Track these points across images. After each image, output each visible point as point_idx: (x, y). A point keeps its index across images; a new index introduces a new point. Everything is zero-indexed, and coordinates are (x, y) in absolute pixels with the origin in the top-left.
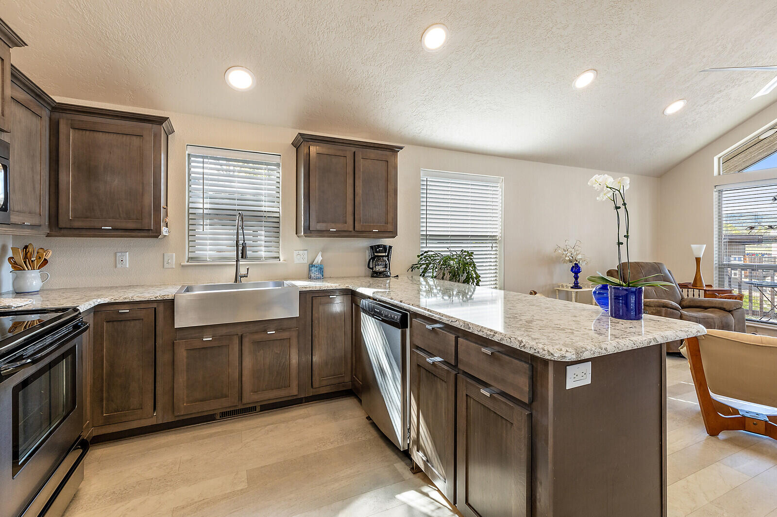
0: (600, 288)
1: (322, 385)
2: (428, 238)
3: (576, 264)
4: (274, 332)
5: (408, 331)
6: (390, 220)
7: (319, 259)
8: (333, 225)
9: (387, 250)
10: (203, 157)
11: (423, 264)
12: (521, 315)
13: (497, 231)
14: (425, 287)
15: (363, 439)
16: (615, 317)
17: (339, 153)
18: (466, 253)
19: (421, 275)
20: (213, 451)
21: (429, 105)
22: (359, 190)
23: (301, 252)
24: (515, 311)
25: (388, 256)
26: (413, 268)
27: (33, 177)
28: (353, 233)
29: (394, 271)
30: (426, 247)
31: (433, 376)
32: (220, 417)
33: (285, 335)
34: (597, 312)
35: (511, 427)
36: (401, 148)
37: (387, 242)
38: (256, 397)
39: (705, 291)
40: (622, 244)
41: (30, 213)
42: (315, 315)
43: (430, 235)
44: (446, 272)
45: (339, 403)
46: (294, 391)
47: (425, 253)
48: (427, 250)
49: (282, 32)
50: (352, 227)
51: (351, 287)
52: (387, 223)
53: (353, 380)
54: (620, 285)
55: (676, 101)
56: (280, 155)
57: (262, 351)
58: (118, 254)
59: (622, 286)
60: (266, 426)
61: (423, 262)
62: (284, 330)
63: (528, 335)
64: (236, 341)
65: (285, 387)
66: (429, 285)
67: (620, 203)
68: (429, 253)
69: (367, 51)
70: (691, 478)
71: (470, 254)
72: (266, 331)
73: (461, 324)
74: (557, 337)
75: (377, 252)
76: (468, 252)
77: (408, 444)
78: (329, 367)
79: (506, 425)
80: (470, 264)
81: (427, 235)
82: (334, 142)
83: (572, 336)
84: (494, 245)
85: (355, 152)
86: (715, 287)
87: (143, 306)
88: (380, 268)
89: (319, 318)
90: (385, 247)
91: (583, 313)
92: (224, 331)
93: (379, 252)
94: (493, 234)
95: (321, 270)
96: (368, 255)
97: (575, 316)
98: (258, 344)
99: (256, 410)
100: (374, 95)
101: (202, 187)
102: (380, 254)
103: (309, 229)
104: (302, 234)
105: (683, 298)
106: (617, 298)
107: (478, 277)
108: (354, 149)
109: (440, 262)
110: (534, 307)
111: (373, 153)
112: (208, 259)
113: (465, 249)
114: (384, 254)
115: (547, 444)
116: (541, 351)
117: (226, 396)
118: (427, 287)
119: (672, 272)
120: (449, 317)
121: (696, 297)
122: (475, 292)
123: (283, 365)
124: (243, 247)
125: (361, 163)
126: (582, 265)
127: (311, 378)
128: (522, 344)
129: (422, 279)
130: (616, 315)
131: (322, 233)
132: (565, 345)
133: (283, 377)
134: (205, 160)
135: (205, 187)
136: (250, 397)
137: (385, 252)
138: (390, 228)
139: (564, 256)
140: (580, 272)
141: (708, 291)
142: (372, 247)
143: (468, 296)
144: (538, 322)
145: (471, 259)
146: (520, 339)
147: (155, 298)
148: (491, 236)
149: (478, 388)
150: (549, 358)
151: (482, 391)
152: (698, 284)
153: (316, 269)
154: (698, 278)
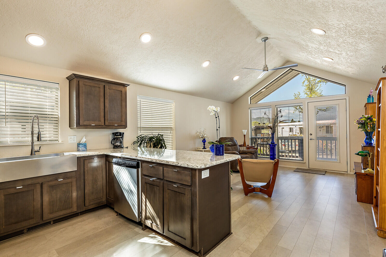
0: (212, 146)
1: (89, 205)
2: (141, 128)
3: (204, 139)
4: (62, 180)
5: (140, 169)
6: (123, 120)
7: (84, 140)
8: (93, 122)
9: (122, 134)
10: (5, 81)
11: (140, 141)
12: (186, 157)
13: (172, 125)
14: (141, 152)
15: (117, 223)
16: (216, 155)
17: (96, 85)
18: (160, 135)
19: (138, 146)
20: (29, 247)
21: (142, 66)
22: (107, 105)
23: (72, 137)
24: (184, 156)
25: (122, 138)
26: (134, 143)
28: (104, 127)
29: (125, 145)
30: (140, 133)
31: (153, 186)
32: (27, 231)
33: (69, 180)
34: (211, 155)
35: (185, 196)
36: (129, 85)
37: (121, 131)
38: (52, 216)
39: (247, 147)
40: (218, 130)
42: (86, 169)
43: (142, 127)
44: (152, 144)
45: (100, 212)
46: (75, 209)
47: (140, 136)
48: (141, 134)
49: (66, 22)
50: (104, 123)
51: (105, 153)
52: (122, 121)
53: (107, 200)
54: (217, 144)
55: (236, 76)
56: (58, 84)
57: (55, 191)
59: (218, 144)
60: (59, 230)
61: (140, 140)
62: (68, 178)
63: (189, 162)
64: (39, 187)
65: (69, 208)
66: (143, 151)
67: (217, 116)
68: (142, 136)
69: (113, 38)
70: (239, 209)
71: (162, 136)
72: (57, 179)
73: (165, 162)
74: (199, 162)
75: (116, 136)
76: (161, 135)
77: (141, 219)
78: (94, 194)
79: (183, 196)
80: (162, 140)
81: (141, 127)
82: (92, 79)
83: (203, 161)
84: (171, 131)
85: (104, 86)
86: (250, 146)
88: (118, 144)
89: (88, 170)
90: (120, 133)
91: (206, 155)
92: (30, 182)
93: (118, 136)
94: (171, 126)
95: (85, 145)
96: (111, 137)
97: (204, 156)
98: (52, 187)
99: (50, 224)
100: (115, 59)
101: (5, 99)
102: (118, 137)
103: (79, 124)
104: (75, 127)
105: (240, 150)
106: (216, 148)
107: (165, 146)
108: (104, 84)
109: (148, 139)
110: (190, 155)
111: (114, 87)
112: (9, 143)
113: (160, 133)
114: (120, 137)
115: (196, 198)
116: (194, 166)
117: (32, 218)
118: (142, 152)
119: (237, 141)
120: (160, 160)
121: (244, 150)
122: (164, 153)
123: (68, 197)
124: (38, 135)
125: (107, 90)
126: (206, 139)
127: (84, 202)
128: (188, 165)
129: (139, 148)
130: (217, 154)
131: (86, 127)
132: (201, 164)
133: (68, 203)
134: (6, 83)
135: (6, 99)
136: (47, 216)
137: (121, 136)
138: (123, 123)
139: (199, 135)
140: (205, 142)
141: (248, 147)
142: (113, 133)
143: (161, 155)
144: (192, 159)
145: (162, 138)
146: (187, 164)
148: (170, 127)
149: (172, 185)
150: (197, 168)
151: (174, 185)
152: (245, 145)
153: (82, 145)
154: (245, 143)
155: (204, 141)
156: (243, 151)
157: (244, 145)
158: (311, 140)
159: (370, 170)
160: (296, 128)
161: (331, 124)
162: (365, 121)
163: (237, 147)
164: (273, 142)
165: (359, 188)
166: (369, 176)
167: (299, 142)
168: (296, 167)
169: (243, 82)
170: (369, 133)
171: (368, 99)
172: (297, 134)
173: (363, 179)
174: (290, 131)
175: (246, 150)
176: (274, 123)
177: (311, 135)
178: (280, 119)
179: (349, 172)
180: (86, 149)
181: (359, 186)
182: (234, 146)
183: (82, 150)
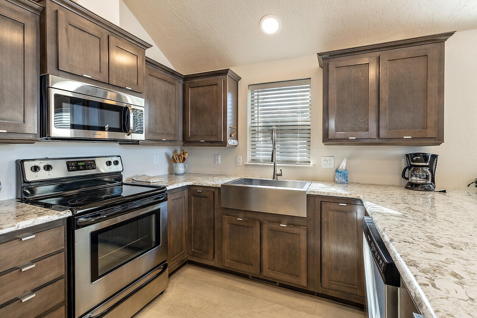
1: (330, 287)
4: (285, 226)
6: (431, 123)
7: (343, 165)
8: (353, 133)
9: (430, 159)
23: (328, 158)
25: (430, 166)
27: (170, 115)
28: (378, 141)
32: (252, 278)
33: (296, 230)
37: (428, 150)
38: (272, 275)
41: (168, 134)
50: (376, 133)
51: (362, 198)
52: (425, 127)
56: (310, 79)
57: (277, 239)
58: (216, 156)
62: (295, 225)
64: (258, 225)
72: (279, 223)
75: (413, 161)
78: (339, 273)
85: (379, 56)
87: (208, 189)
88: (418, 179)
90: (425, 157)
92: (251, 216)
93: (417, 161)
95: (345, 175)
96: (403, 164)
98: (274, 232)
99: (276, 284)
102: (419, 164)
103: (328, 138)
111: (404, 52)
112: (261, 161)
114: (424, 164)
117: (252, 265)
123: (294, 256)
125: (387, 66)
127: (320, 276)
131: (341, 142)
133: (294, 266)
134: (259, 93)
136: (267, 271)
137: (427, 162)
138: (431, 133)
142: (407, 156)
147: (213, 185)
153: (340, 174)
180: (347, 181)
183: (339, 182)
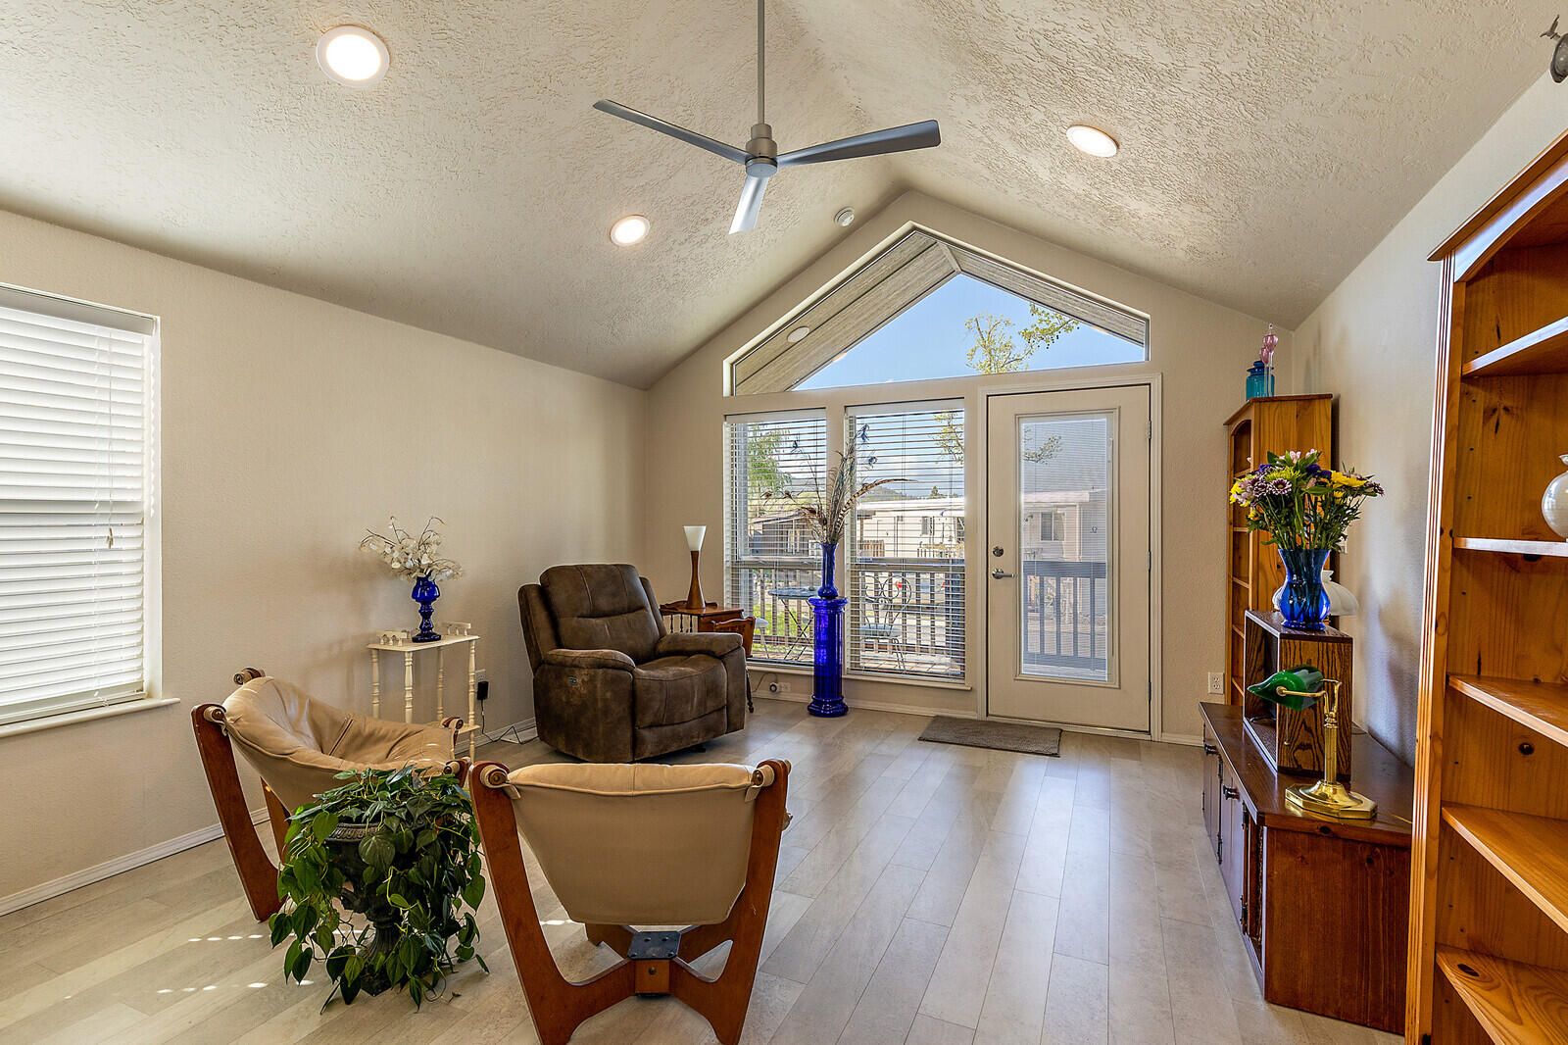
3: (423, 578)
13: (139, 489)
39: (701, 619)
55: (630, 218)
105: (663, 635)
119: (648, 584)
121: (685, 631)
126: (439, 580)
139: (387, 559)
140: (435, 597)
141: (705, 616)
152: (695, 603)
154: (694, 592)
155: (425, 592)
156: (675, 638)
157: (690, 604)
158: (998, 578)
159: (1335, 791)
160: (943, 520)
161: (1058, 507)
162: (1297, 483)
163: (646, 617)
164: (829, 588)
165: (1277, 913)
166: (1338, 838)
167: (947, 589)
168: (933, 712)
169: (680, 267)
170: (1308, 553)
171: (1249, 382)
172: (946, 541)
173: (1303, 857)
174: (924, 532)
175: (695, 633)
176: (836, 491)
177: (999, 552)
178: (866, 474)
179: (1156, 735)
181: (1276, 905)
182: (629, 612)
